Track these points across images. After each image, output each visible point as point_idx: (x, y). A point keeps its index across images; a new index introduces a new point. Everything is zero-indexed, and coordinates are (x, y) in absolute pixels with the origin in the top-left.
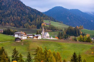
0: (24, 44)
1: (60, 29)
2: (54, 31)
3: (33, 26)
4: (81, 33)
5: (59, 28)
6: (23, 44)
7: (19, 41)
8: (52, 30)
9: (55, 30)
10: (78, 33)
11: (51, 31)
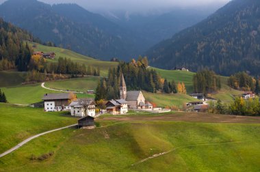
0: (113, 136)
1: (92, 71)
2: (76, 77)
3: (4, 63)
4: (162, 80)
5: (89, 68)
6: (107, 136)
7: (92, 127)
8: (68, 72)
9: (79, 73)
10: (154, 82)
11: (67, 76)
